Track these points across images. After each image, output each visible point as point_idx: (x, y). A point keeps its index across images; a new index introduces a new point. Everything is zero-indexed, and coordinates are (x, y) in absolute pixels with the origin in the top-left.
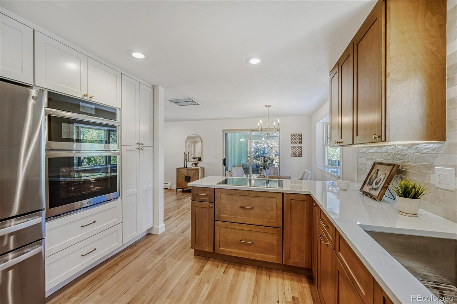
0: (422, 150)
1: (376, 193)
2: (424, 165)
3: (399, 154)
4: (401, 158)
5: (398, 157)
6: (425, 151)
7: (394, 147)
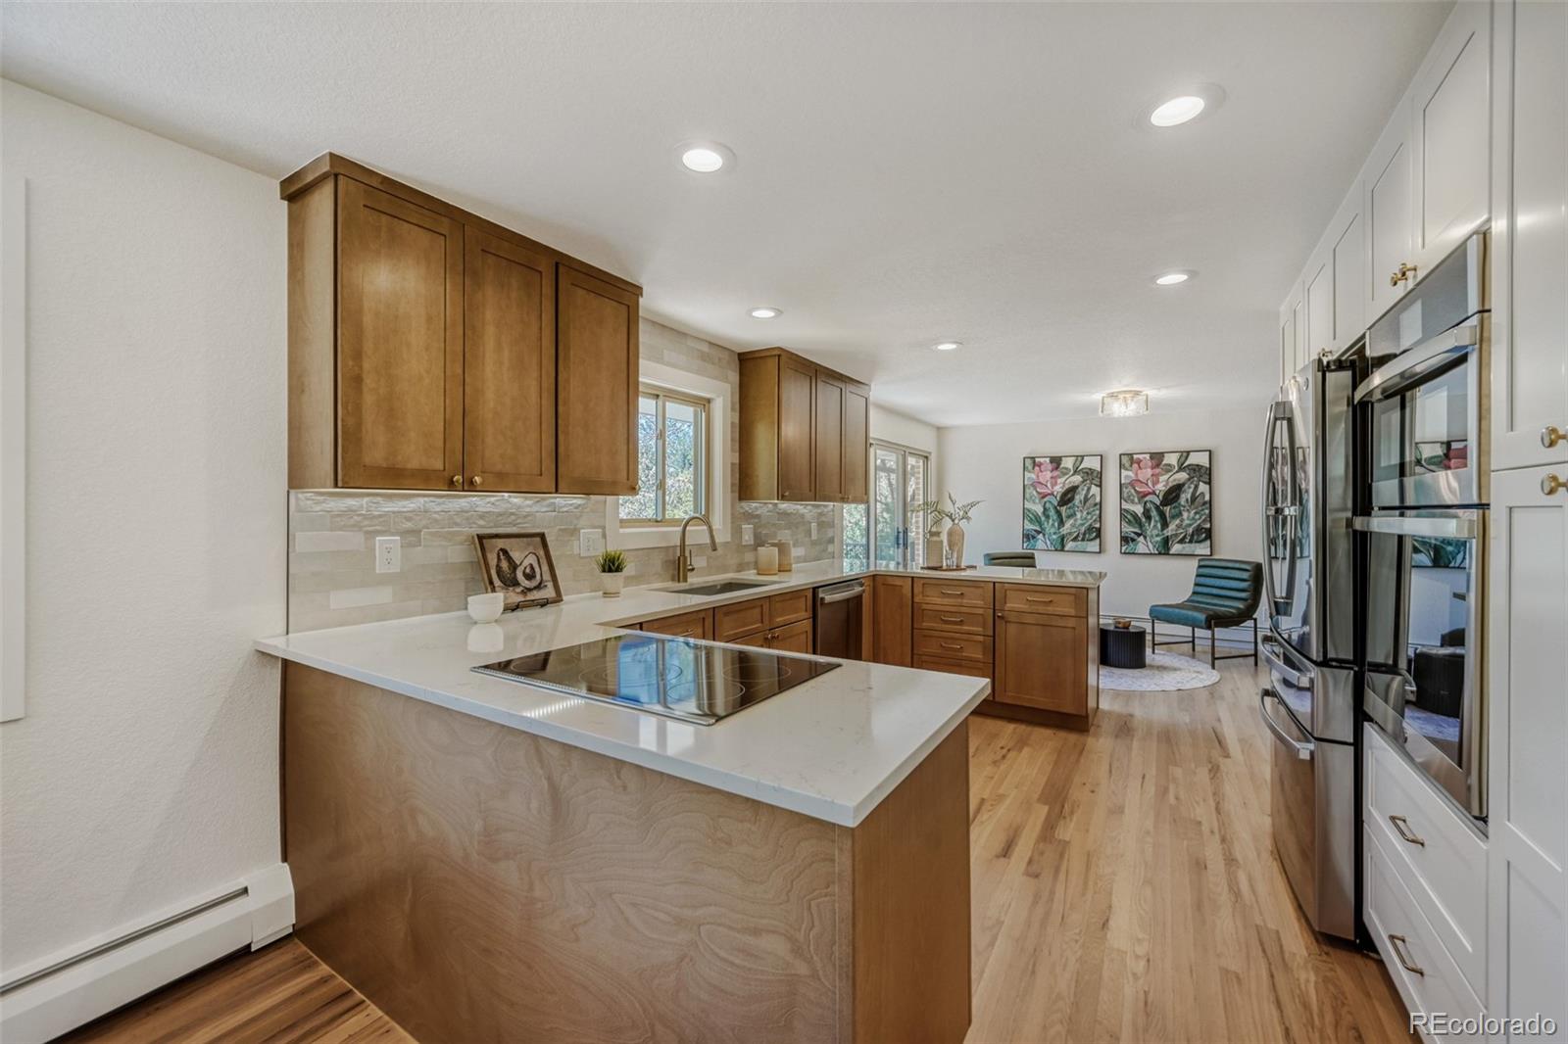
0: (562, 507)
1: (549, 592)
2: (565, 529)
3: (512, 514)
4: (518, 521)
5: (510, 520)
6: (565, 509)
7: (498, 500)
